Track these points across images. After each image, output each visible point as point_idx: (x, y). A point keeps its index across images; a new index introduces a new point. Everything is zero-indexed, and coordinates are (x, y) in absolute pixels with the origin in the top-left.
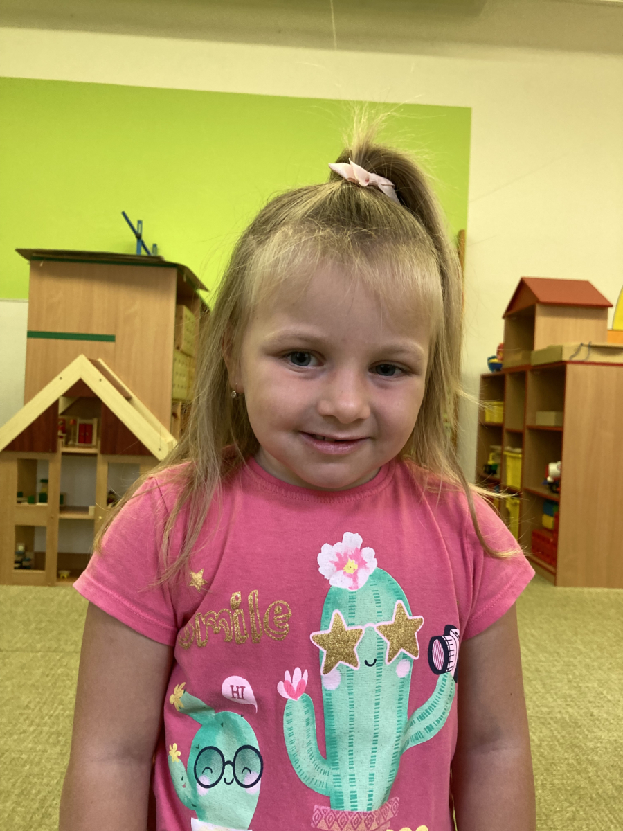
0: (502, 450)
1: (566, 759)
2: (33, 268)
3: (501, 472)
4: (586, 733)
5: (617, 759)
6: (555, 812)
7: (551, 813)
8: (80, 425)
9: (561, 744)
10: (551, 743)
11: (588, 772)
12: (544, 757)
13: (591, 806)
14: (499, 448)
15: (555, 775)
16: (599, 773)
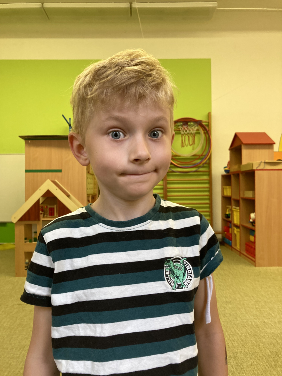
0: (232, 208)
1: (251, 341)
2: (26, 143)
3: (231, 217)
4: (261, 330)
5: (272, 340)
6: (244, 362)
7: (242, 363)
8: (49, 208)
9: (250, 335)
10: (246, 335)
11: (260, 346)
12: (242, 341)
13: (259, 359)
14: (230, 207)
15: (246, 348)
16: (264, 346)
